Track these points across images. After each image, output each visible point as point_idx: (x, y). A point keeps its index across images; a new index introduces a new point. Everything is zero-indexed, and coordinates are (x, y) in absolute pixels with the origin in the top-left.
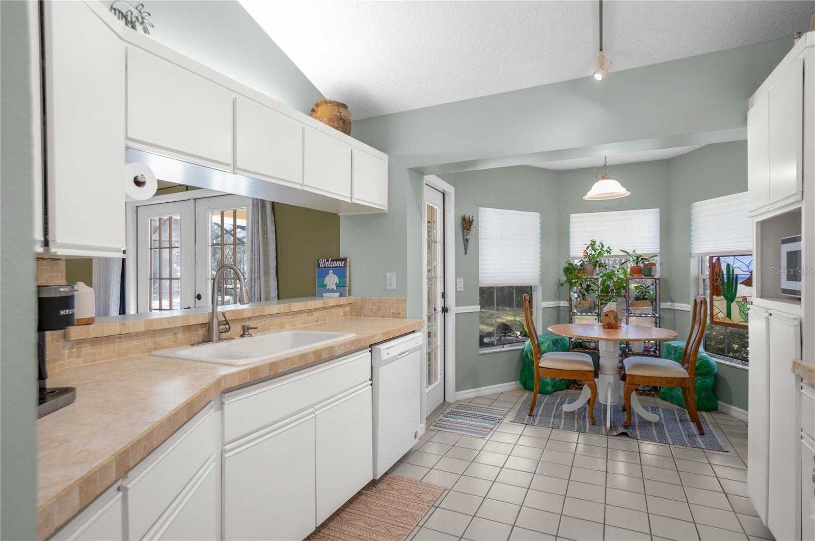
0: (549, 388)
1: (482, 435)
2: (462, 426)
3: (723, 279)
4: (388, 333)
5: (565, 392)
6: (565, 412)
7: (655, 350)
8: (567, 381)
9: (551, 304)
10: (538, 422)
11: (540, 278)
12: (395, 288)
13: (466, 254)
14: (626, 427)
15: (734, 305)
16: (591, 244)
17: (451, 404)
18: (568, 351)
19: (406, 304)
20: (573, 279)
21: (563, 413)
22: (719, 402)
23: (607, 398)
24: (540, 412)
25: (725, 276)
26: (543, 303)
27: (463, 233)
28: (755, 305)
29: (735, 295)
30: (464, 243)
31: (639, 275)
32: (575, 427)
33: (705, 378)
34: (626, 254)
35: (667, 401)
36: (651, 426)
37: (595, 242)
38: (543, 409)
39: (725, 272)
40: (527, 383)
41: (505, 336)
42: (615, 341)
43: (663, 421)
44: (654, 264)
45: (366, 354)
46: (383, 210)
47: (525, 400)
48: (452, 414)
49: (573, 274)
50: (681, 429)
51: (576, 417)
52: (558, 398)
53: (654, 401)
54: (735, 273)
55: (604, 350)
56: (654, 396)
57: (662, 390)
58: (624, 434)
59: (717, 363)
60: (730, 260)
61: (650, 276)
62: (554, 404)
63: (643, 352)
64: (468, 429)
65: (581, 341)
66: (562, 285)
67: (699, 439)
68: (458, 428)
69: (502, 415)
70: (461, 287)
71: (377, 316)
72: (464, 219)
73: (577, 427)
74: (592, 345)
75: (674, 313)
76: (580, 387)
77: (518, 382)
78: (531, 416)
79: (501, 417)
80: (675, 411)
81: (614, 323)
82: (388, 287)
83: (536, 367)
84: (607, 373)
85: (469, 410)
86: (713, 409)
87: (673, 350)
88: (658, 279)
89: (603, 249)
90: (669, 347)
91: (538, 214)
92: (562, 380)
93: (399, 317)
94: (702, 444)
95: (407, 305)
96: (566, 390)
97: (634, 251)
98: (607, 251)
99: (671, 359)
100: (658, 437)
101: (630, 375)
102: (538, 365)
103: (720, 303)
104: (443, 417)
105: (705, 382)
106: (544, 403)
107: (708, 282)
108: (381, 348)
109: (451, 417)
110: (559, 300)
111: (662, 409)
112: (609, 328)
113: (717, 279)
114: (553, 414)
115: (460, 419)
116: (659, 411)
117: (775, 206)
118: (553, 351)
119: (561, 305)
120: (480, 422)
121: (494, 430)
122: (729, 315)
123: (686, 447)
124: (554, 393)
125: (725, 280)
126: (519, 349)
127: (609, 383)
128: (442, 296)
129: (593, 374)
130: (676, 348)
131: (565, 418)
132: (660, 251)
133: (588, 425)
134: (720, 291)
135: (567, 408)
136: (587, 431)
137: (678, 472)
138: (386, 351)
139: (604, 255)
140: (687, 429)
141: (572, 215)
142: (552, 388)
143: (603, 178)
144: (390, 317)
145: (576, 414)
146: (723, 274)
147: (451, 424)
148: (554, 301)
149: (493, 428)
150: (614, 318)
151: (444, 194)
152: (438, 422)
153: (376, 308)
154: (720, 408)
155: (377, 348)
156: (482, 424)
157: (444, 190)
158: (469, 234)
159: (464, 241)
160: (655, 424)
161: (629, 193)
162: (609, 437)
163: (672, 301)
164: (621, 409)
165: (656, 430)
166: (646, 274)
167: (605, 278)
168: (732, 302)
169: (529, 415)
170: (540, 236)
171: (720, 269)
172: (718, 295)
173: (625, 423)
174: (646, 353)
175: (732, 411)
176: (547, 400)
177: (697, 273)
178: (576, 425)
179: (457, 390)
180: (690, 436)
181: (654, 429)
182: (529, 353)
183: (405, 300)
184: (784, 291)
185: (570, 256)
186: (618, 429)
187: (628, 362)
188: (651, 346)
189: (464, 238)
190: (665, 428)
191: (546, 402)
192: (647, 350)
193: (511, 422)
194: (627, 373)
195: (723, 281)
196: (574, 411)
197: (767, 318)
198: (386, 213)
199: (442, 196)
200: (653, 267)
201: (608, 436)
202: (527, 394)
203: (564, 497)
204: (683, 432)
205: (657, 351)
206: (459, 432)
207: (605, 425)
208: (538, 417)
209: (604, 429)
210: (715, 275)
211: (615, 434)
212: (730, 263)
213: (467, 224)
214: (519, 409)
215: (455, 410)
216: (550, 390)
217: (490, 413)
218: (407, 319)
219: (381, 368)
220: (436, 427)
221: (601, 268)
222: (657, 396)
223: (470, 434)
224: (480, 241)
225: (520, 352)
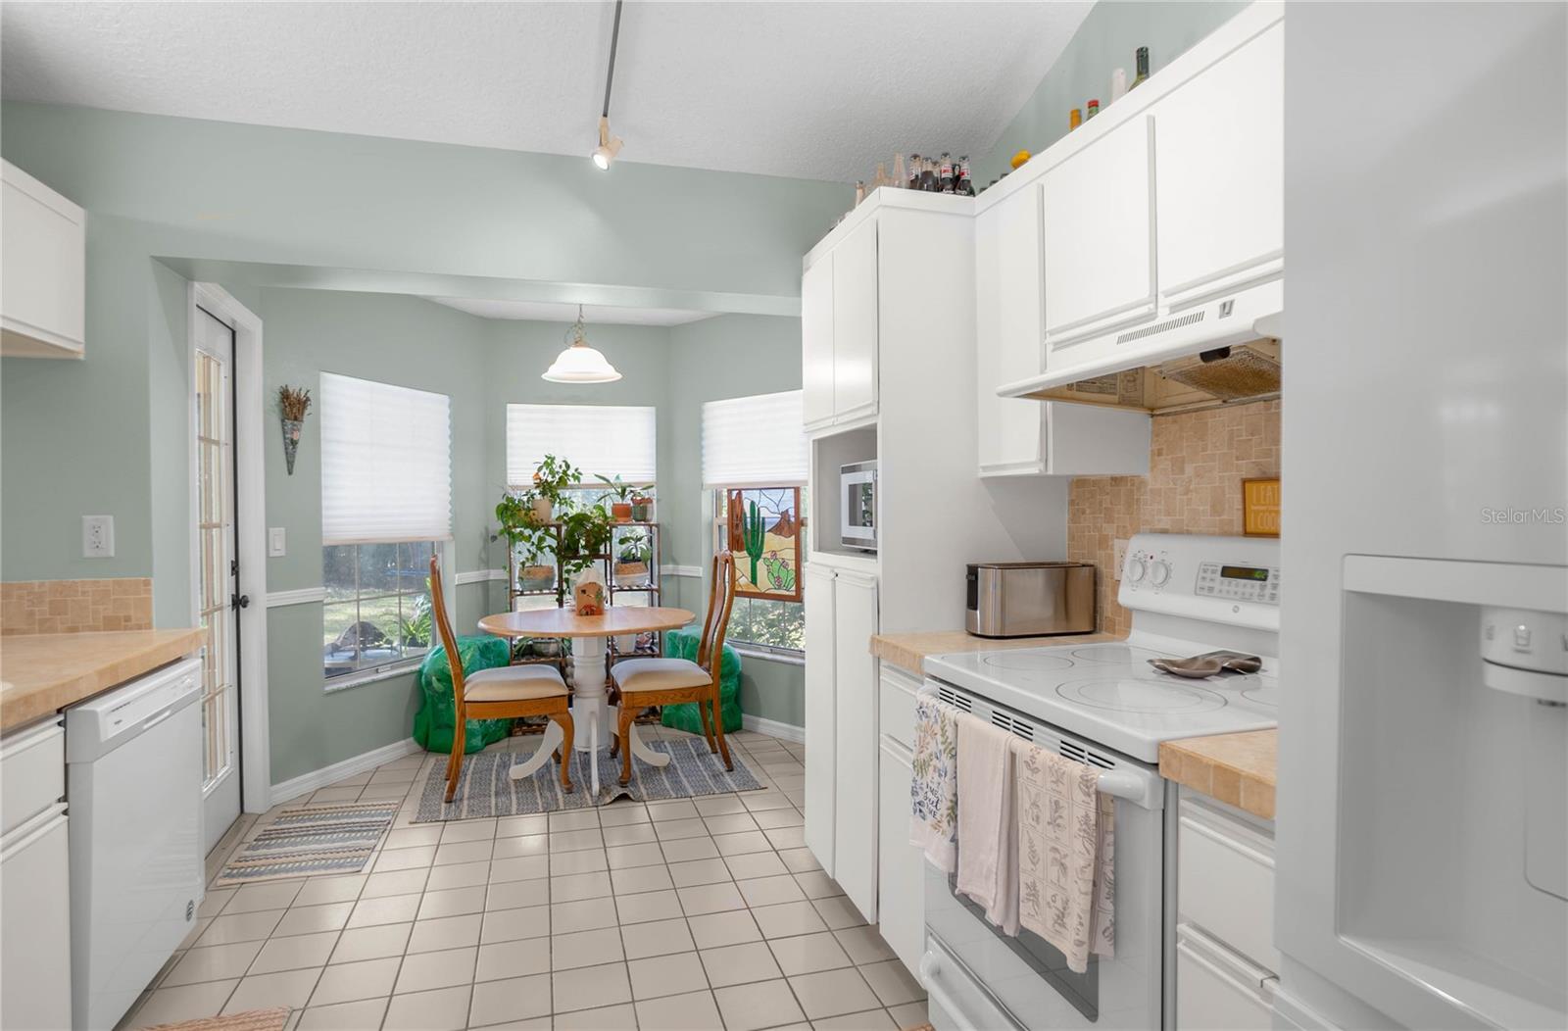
0: (477, 741)
1: (352, 866)
2: (300, 858)
3: (746, 525)
4: (113, 669)
5: (504, 742)
6: (515, 781)
7: (650, 646)
8: (508, 722)
9: (473, 576)
10: (468, 812)
11: (450, 525)
12: (112, 553)
13: (290, 473)
14: (623, 785)
15: (760, 564)
16: (546, 463)
17: (260, 815)
18: (509, 665)
19: (148, 591)
20: (515, 527)
21: (512, 784)
22: (743, 715)
23: (589, 740)
24: (467, 791)
25: (749, 520)
26: (457, 576)
27: (283, 426)
28: (812, 563)
29: (762, 550)
30: (286, 449)
31: (624, 519)
32: (537, 804)
33: (726, 682)
34: (605, 482)
35: (671, 727)
36: (659, 773)
37: (553, 459)
38: (471, 784)
39: (748, 515)
40: (430, 738)
41: (363, 650)
42: (599, 635)
43: (675, 762)
44: (650, 501)
45: (50, 734)
46: (72, 352)
47: (430, 774)
48: (267, 837)
49: (518, 518)
50: (702, 769)
51: (536, 786)
52: (495, 756)
53: (654, 731)
54: (761, 516)
55: (582, 654)
56: (652, 724)
57: (666, 712)
58: (624, 797)
59: (742, 655)
60: (755, 496)
61: (644, 520)
62: (491, 770)
63: (635, 651)
64: (316, 863)
65: (530, 642)
66: (494, 538)
67: (728, 778)
68: (290, 866)
69: (388, 814)
70: (279, 548)
71: (52, 630)
72: (285, 395)
73: (543, 803)
74: (553, 648)
75: (679, 582)
76: (539, 729)
77: (411, 739)
78: (451, 802)
79: (389, 818)
80: (688, 741)
81: (596, 604)
82: (88, 553)
83: (459, 705)
84: (587, 695)
85: (310, 820)
86: (736, 728)
87: (681, 642)
88: (657, 526)
89: (569, 472)
90: (675, 637)
91: (445, 399)
92: (498, 721)
93: (126, 628)
94: (733, 785)
95: (153, 596)
96: (507, 739)
97: (618, 477)
98: (573, 475)
99: (679, 657)
100: (673, 789)
101: (627, 693)
102: (461, 699)
103: (742, 560)
104: (246, 850)
105: (727, 687)
106: (470, 772)
107: (725, 527)
108: (99, 709)
109: (268, 846)
110: (488, 568)
111: (670, 743)
112: (587, 614)
113: (737, 525)
114: (493, 789)
115: (291, 845)
116: (665, 747)
117: (847, 418)
118: (481, 669)
119: (491, 578)
120: (342, 840)
121: (378, 848)
122: (754, 580)
123: (715, 796)
124: (485, 749)
125: (749, 527)
126: (412, 673)
127: (592, 713)
128: (233, 569)
129: (566, 700)
130: (685, 639)
131: (517, 792)
132: (657, 479)
133: (560, 795)
134: (742, 543)
135: (517, 772)
136: (562, 807)
137: (711, 837)
138: (111, 715)
139: (569, 483)
140: (709, 767)
141: (509, 406)
142: (482, 740)
143: (577, 343)
144: (98, 630)
145: (535, 781)
146: (746, 518)
147: (271, 861)
148: (479, 570)
149: (375, 847)
150: (597, 596)
151: (234, 333)
152: (233, 865)
153: (46, 608)
154: (744, 724)
155: (83, 711)
156: (348, 843)
157: (234, 322)
158: (299, 430)
159: (286, 444)
160: (665, 768)
161: (619, 376)
162: (600, 808)
163: (675, 562)
164: (609, 755)
165: (667, 778)
166: (639, 517)
167: (571, 524)
168: (758, 560)
169: (446, 802)
170: (449, 442)
171: (742, 509)
172: (740, 549)
173: (622, 777)
174: (640, 652)
175: (760, 726)
176: (476, 764)
177: (710, 514)
178: (539, 801)
179: (273, 782)
180: (716, 776)
181: (664, 777)
182: (434, 678)
183: (147, 583)
184: (847, 540)
185: (509, 483)
186: (611, 790)
187: (621, 670)
188: (646, 639)
189: (285, 438)
190: (679, 772)
191: (474, 768)
192: (641, 646)
193: (411, 823)
194: (623, 690)
195: (746, 528)
196: (531, 776)
197: (833, 580)
198: (76, 361)
199: (231, 335)
200: (649, 505)
201: (597, 806)
202: (432, 761)
203: (548, 938)
204: (705, 773)
205: (654, 648)
206: (296, 874)
207: (590, 788)
208: (465, 802)
209: (588, 796)
210: (735, 518)
211: (608, 800)
212: (755, 500)
213: (292, 407)
214: (424, 794)
215: (275, 827)
216: (480, 744)
217: (361, 816)
218: (154, 630)
219: (96, 764)
220: (233, 876)
221: (564, 507)
222: (658, 722)
223: (323, 872)
224: (324, 446)
225: (413, 677)
